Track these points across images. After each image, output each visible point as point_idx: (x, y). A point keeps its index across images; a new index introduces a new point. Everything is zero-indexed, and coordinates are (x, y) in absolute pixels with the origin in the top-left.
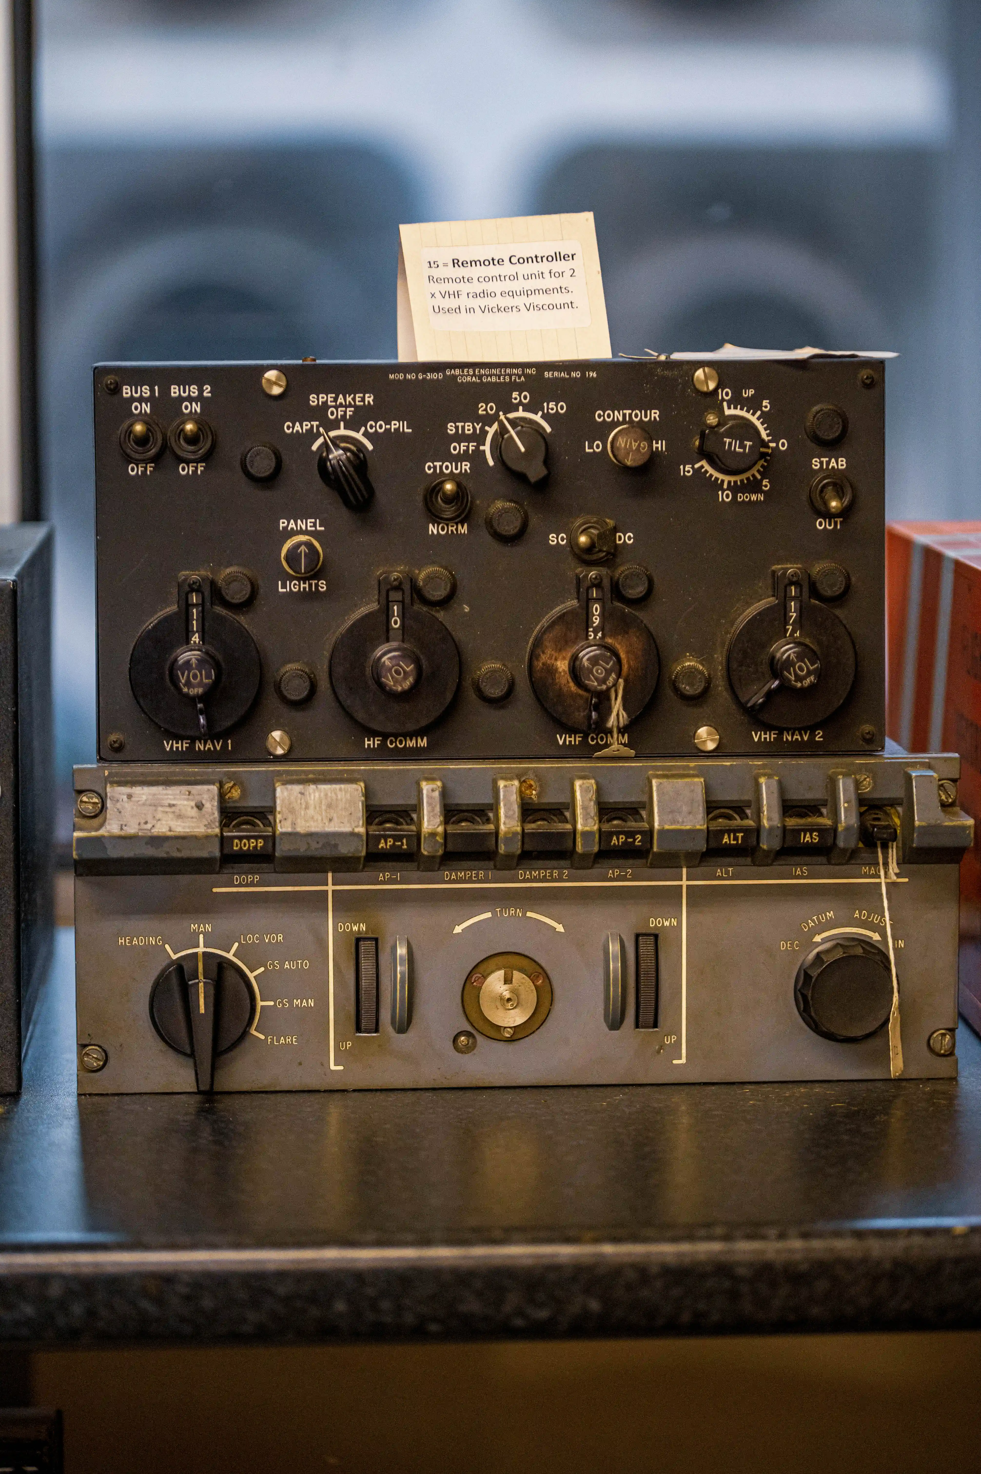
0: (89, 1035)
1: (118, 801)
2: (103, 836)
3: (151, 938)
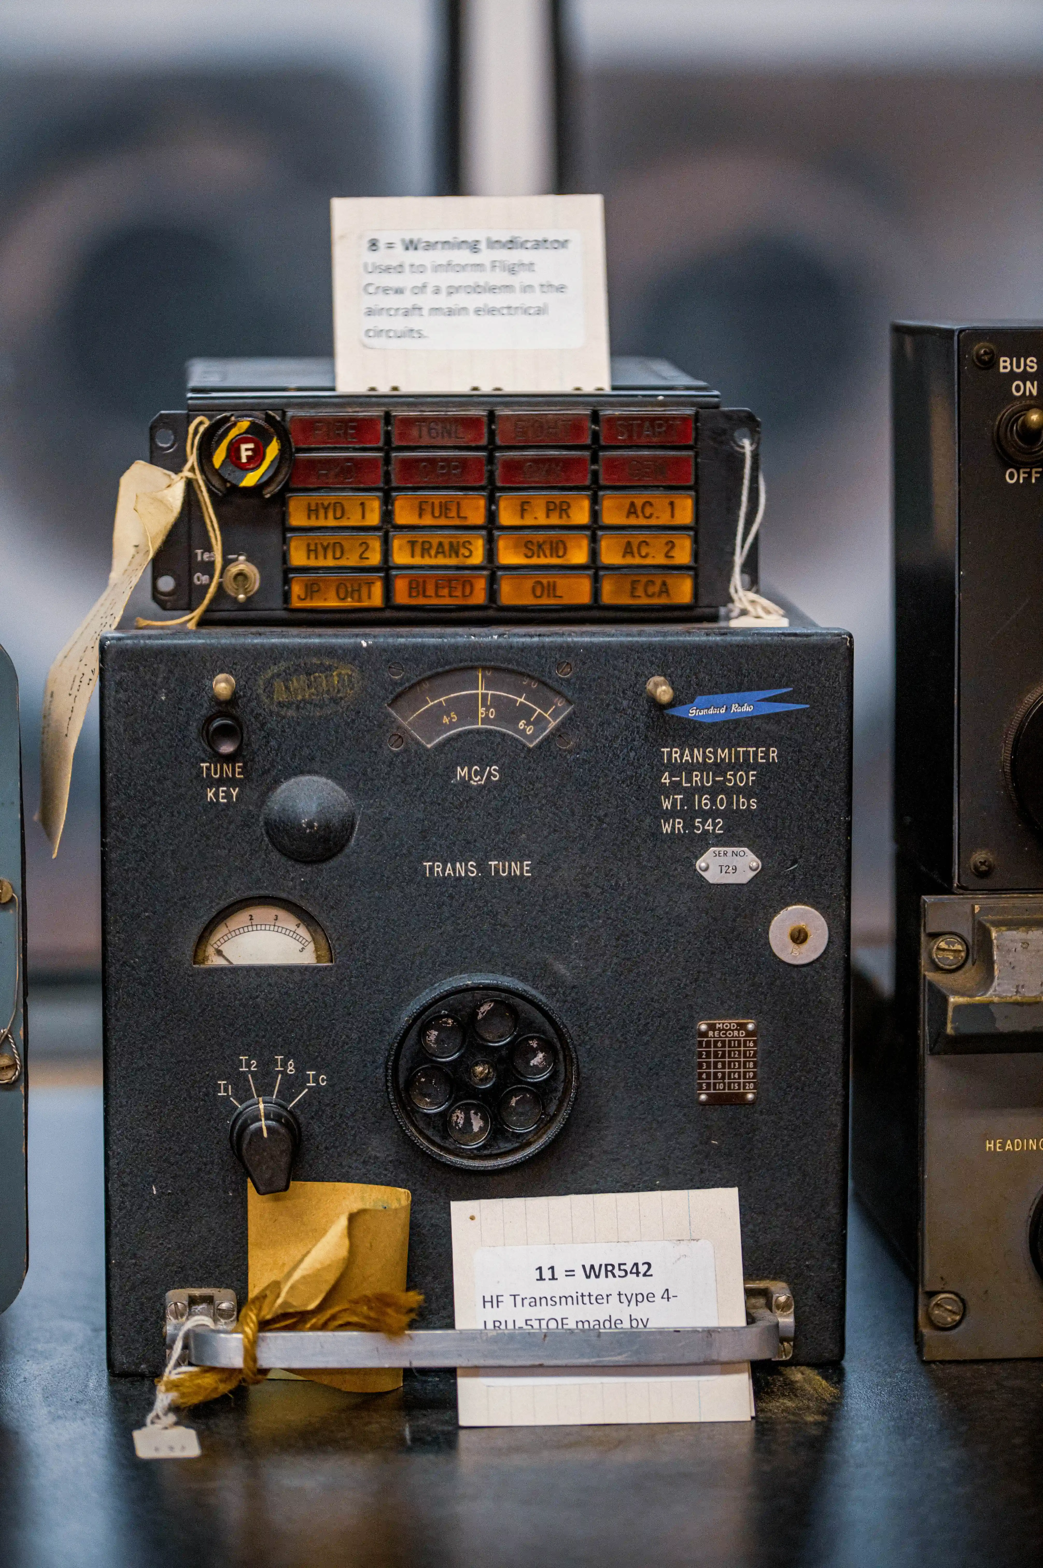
0: (942, 1278)
1: (1009, 951)
2: (992, 1003)
3: (1031, 1141)
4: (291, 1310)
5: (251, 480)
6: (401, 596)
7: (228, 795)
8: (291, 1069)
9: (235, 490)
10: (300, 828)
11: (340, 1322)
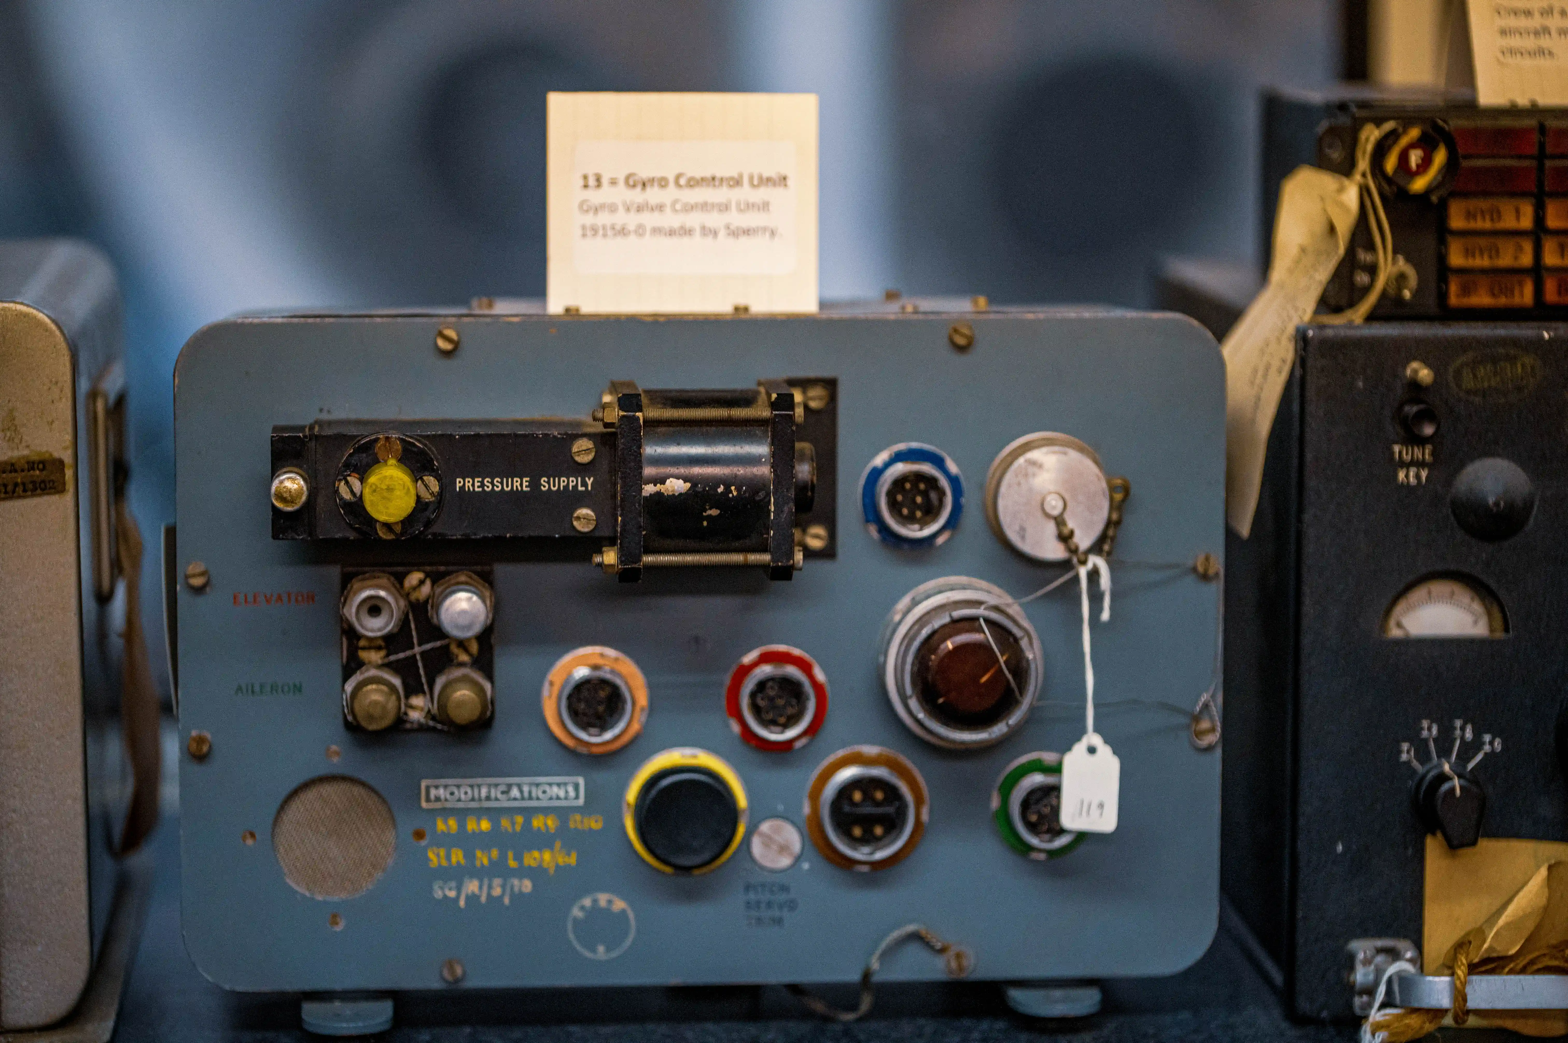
4: (1495, 955)
5: (1419, 184)
6: (1551, 294)
7: (1418, 476)
8: (1469, 735)
9: (1403, 194)
10: (1486, 507)
11: (1540, 966)
